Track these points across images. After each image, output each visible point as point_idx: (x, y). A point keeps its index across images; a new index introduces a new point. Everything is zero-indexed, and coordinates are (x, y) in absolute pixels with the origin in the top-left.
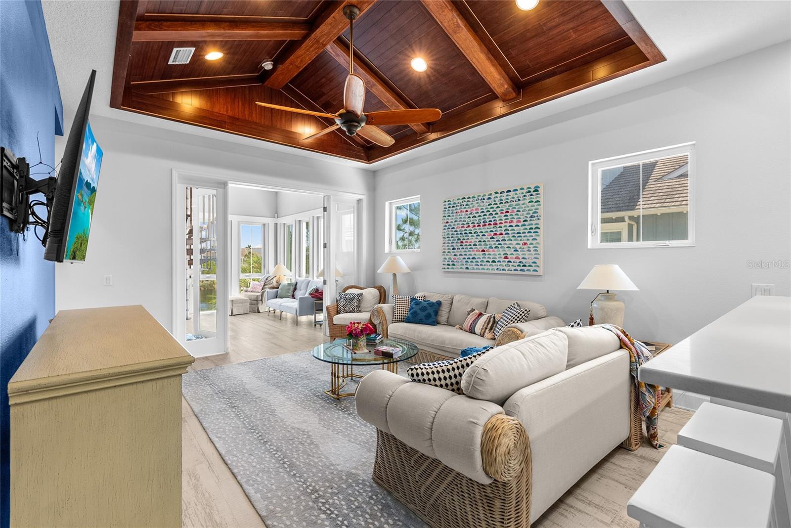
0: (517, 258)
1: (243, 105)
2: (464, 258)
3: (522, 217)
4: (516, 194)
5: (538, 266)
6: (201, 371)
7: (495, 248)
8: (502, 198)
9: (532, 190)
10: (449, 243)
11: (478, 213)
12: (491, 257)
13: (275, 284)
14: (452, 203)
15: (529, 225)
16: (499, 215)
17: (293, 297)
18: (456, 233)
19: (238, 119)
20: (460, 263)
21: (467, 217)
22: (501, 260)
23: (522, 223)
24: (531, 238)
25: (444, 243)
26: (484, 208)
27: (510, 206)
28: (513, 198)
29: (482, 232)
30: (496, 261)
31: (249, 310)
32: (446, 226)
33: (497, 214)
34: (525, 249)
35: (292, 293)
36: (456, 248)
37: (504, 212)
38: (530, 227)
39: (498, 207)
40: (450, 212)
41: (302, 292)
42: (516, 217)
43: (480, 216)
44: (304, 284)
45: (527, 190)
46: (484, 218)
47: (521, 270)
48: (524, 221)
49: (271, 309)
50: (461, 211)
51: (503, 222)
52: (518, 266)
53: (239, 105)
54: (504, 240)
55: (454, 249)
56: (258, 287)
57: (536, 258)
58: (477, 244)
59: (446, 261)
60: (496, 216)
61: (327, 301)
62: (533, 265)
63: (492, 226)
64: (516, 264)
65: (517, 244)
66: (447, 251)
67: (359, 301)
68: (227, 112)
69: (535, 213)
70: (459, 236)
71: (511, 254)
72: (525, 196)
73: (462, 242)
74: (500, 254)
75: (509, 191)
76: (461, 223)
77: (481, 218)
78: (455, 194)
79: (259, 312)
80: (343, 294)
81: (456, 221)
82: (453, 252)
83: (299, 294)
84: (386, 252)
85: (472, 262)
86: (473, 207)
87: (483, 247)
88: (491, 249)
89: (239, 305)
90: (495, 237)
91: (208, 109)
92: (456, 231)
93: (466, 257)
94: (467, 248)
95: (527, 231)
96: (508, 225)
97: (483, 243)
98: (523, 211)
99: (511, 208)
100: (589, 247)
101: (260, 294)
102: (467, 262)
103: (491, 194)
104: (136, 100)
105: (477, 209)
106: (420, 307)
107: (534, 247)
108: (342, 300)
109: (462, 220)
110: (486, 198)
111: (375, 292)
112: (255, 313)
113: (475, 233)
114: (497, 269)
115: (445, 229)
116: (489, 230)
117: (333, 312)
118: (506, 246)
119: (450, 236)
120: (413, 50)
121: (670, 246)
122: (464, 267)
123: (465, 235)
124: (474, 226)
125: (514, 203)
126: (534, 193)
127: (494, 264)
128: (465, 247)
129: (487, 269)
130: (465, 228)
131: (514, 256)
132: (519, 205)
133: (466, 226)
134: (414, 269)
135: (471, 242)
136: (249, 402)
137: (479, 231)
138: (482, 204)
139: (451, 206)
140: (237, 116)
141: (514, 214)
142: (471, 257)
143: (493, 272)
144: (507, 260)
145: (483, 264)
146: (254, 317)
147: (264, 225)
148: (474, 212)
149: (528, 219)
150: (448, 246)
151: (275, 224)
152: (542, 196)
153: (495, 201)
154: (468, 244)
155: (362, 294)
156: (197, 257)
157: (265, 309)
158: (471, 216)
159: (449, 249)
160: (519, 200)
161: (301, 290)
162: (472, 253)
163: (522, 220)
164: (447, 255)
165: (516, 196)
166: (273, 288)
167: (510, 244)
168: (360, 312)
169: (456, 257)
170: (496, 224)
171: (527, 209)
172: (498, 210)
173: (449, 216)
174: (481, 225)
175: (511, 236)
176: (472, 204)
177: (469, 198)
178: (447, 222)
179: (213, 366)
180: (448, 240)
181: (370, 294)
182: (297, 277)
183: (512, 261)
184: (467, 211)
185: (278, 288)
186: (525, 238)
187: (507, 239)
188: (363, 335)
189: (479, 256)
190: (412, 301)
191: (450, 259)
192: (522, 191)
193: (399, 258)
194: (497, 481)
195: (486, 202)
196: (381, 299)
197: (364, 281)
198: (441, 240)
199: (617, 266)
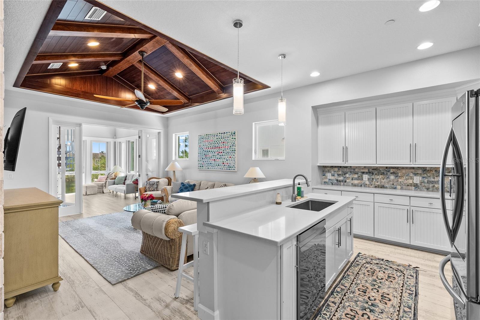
0: (227, 164)
1: (90, 85)
2: (207, 163)
3: (229, 145)
4: (227, 134)
5: (235, 168)
6: (66, 222)
7: (219, 159)
8: (222, 136)
9: (233, 133)
10: (201, 156)
11: (212, 142)
12: (218, 163)
13: (113, 177)
14: (202, 137)
15: (232, 149)
16: (221, 143)
17: (124, 184)
18: (203, 151)
19: (87, 93)
20: (205, 166)
21: (208, 144)
22: (221, 164)
23: (229, 148)
24: (232, 155)
25: (199, 156)
26: (215, 140)
27: (225, 140)
28: (226, 136)
29: (214, 151)
30: (220, 165)
31: (97, 192)
32: (199, 148)
33: (220, 143)
34: (230, 160)
35: (123, 182)
36: (204, 158)
37: (223, 142)
38: (232, 150)
39: (220, 140)
40: (201, 141)
41: (130, 181)
42: (227, 145)
43: (213, 144)
44: (131, 176)
45: (231, 133)
46: (215, 145)
47: (229, 169)
48: (230, 147)
49: (111, 191)
50: (206, 141)
51: (222, 147)
52: (228, 167)
53: (88, 85)
54: (222, 155)
55: (203, 159)
56: (103, 179)
57: (234, 164)
58: (212, 157)
59: (200, 164)
60: (220, 144)
61: (140, 186)
62: (233, 167)
63: (218, 149)
64: (227, 167)
65: (228, 157)
66: (200, 160)
67: (157, 185)
68: (81, 89)
69: (234, 143)
70: (205, 152)
71: (225, 162)
72: (230, 136)
73: (206, 156)
74: (221, 162)
75: (224, 133)
76: (206, 146)
77: (214, 145)
78: (203, 133)
79: (103, 193)
80: (148, 181)
81: (203, 146)
82: (203, 160)
83: (127, 182)
84: (173, 160)
85: (210, 165)
86: (211, 139)
87: (215, 158)
88: (218, 160)
89: (91, 189)
90: (219, 153)
91: (70, 88)
92: (204, 150)
93: (208, 163)
94: (208, 159)
95: (231, 152)
96: (224, 148)
97: (214, 156)
98: (230, 142)
99: (225, 141)
100: (254, 160)
101: (104, 182)
102: (208, 165)
103: (217, 134)
104: (28, 83)
105: (212, 140)
106: (184, 187)
107: (234, 159)
108: (148, 185)
109: (206, 145)
110: (216, 135)
111: (166, 180)
112: (101, 193)
113: (211, 151)
114: (220, 169)
115: (199, 149)
116: (217, 151)
117: (143, 191)
118: (223, 158)
119: (201, 153)
120: (176, 69)
121: (279, 159)
122: (207, 167)
123: (207, 152)
124: (211, 148)
125: (226, 139)
126: (234, 135)
127: (219, 166)
128: (207, 158)
129: (216, 169)
130: (207, 149)
131: (226, 163)
132: (228, 139)
133: (208, 148)
134: (185, 168)
135: (210, 156)
136: (91, 232)
137: (213, 151)
138: (214, 138)
139: (202, 138)
140: (87, 91)
141: (226, 144)
142: (210, 163)
143: (218, 170)
144: (224, 164)
145: (215, 166)
146: (100, 195)
147: (107, 143)
148: (211, 142)
149: (232, 146)
150: (200, 157)
151: (114, 142)
152: (236, 136)
153: (219, 137)
154: (208, 157)
155: (159, 181)
156: (63, 161)
157: (107, 191)
158: (210, 143)
159: (201, 159)
160: (228, 137)
161: (129, 180)
162: (210, 161)
163: (229, 146)
164: (200, 162)
165: (227, 135)
166: (112, 179)
167: (225, 157)
168: (158, 190)
169: (204, 163)
170: (219, 148)
171: (231, 142)
172: (220, 141)
173: (201, 143)
174: (214, 148)
175: (225, 153)
176: (210, 138)
177: (209, 135)
178: (200, 146)
179: (73, 219)
180: (201, 155)
181: (163, 181)
182: (127, 173)
183: (226, 165)
184: (208, 141)
185: (115, 179)
186: (230, 155)
187: (223, 155)
188: (148, 199)
189: (213, 163)
190: (181, 184)
191: (201, 163)
192: (229, 133)
193: (176, 163)
194: (172, 239)
195: (216, 137)
196: (169, 184)
197: (161, 175)
198: (197, 155)
199: (258, 168)
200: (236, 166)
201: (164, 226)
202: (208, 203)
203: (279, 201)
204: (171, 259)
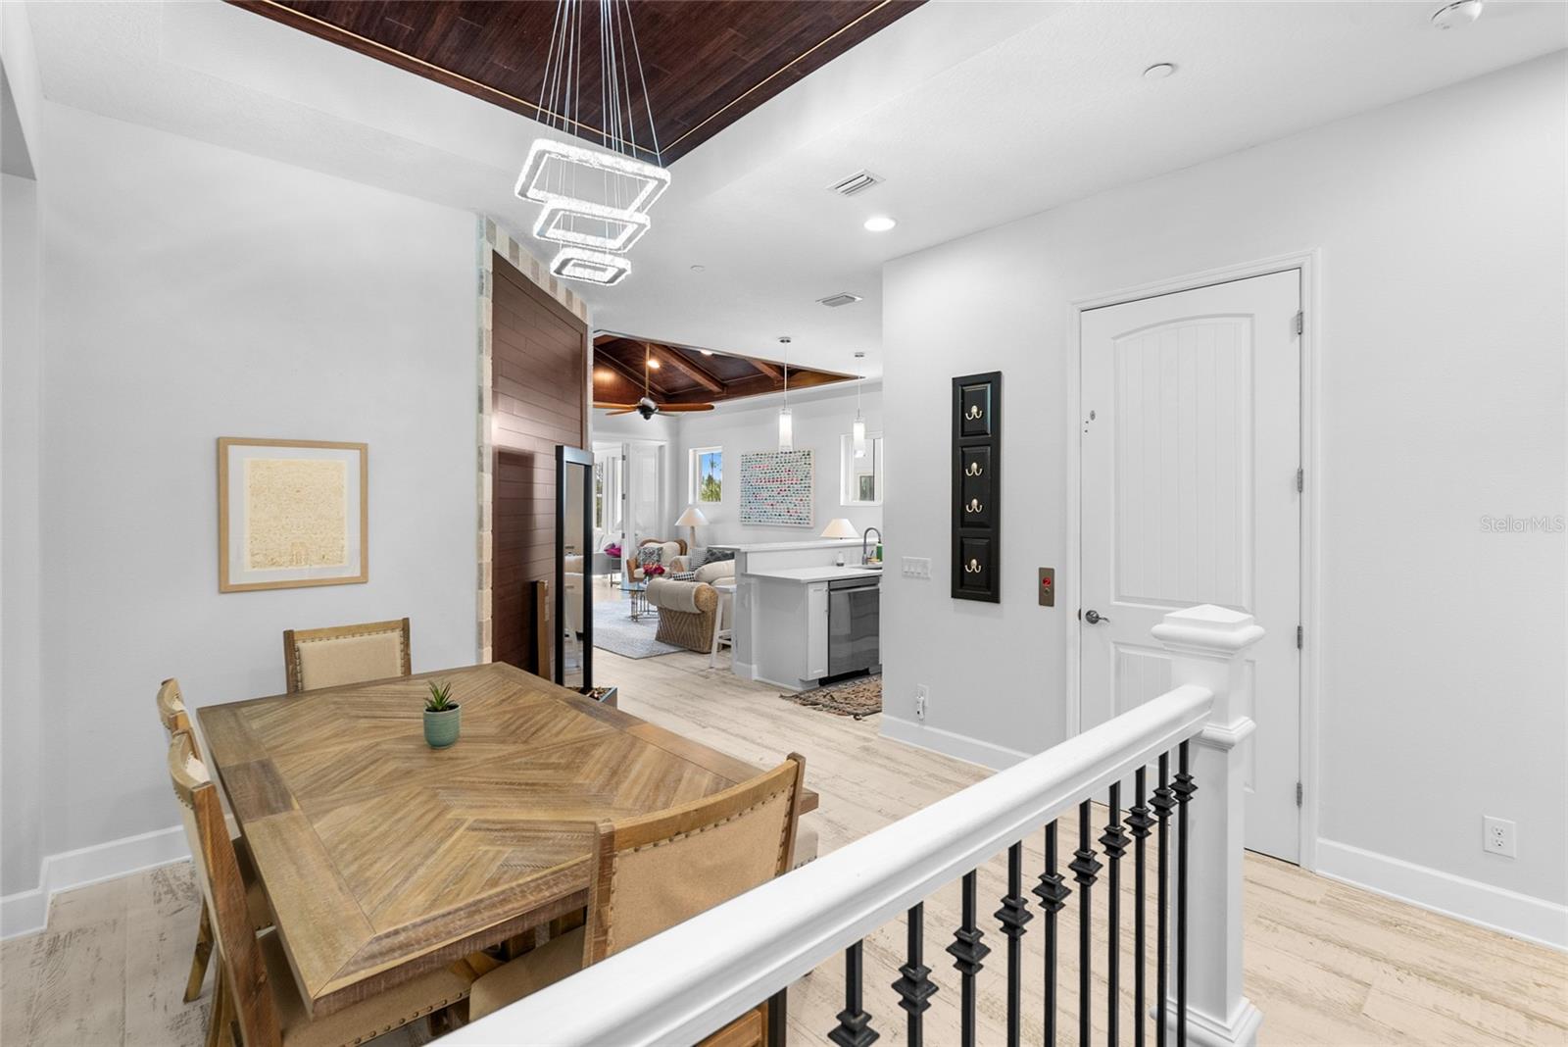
0: (796, 512)
2: (757, 510)
3: (799, 476)
4: (796, 456)
5: (810, 520)
7: (781, 503)
8: (786, 458)
9: (806, 453)
10: (745, 497)
11: (768, 470)
12: (778, 511)
14: (748, 458)
16: (784, 473)
20: (754, 517)
21: (760, 472)
22: (785, 514)
23: (800, 482)
24: (805, 495)
25: (742, 497)
26: (773, 466)
27: (791, 466)
29: (771, 488)
30: (781, 514)
32: (743, 480)
33: (782, 472)
34: (802, 505)
36: (752, 501)
37: (787, 470)
38: (805, 485)
39: (783, 466)
40: (747, 467)
42: (795, 476)
43: (770, 473)
45: (803, 453)
46: (773, 475)
47: (798, 523)
48: (801, 480)
50: (755, 467)
51: (786, 479)
52: (797, 519)
54: (787, 496)
55: (749, 502)
57: (808, 513)
58: (768, 498)
59: (743, 514)
60: (782, 474)
61: (625, 556)
62: (806, 519)
63: (779, 483)
64: (795, 518)
65: (797, 500)
66: (744, 504)
67: (659, 555)
69: (808, 473)
70: (754, 490)
71: (792, 509)
72: (801, 458)
73: (756, 497)
74: (784, 509)
75: (791, 453)
76: (755, 478)
77: (771, 475)
78: (750, 450)
80: (643, 548)
81: (751, 476)
82: (749, 506)
84: (689, 503)
85: (763, 515)
86: (765, 464)
87: (772, 502)
88: (778, 504)
90: (781, 492)
92: (751, 486)
93: (759, 511)
94: (760, 503)
95: (802, 489)
96: (790, 482)
97: (772, 498)
98: (800, 471)
100: (842, 504)
102: (760, 515)
103: (778, 454)
105: (768, 466)
107: (807, 503)
109: (756, 475)
110: (774, 456)
111: (677, 546)
113: (766, 488)
114: (782, 522)
115: (742, 483)
116: (776, 486)
117: (633, 566)
118: (788, 502)
119: (747, 490)
122: (758, 520)
123: (758, 490)
124: (766, 482)
125: (793, 463)
126: (808, 457)
127: (779, 517)
128: (758, 501)
129: (774, 523)
130: (759, 483)
131: (794, 511)
132: (797, 465)
133: (760, 481)
134: (714, 522)
135: (763, 497)
137: (769, 487)
138: (771, 462)
139: (747, 461)
141: (794, 473)
142: (763, 511)
143: (778, 525)
144: (789, 514)
145: (772, 517)
148: (766, 469)
149: (804, 479)
152: (812, 459)
153: (781, 460)
155: (662, 548)
158: (763, 472)
159: (746, 502)
160: (798, 461)
162: (764, 507)
163: (799, 479)
164: (744, 508)
165: (795, 458)
167: (791, 500)
169: (752, 511)
170: (781, 481)
171: (803, 470)
172: (783, 468)
173: (746, 471)
174: (771, 481)
175: (792, 492)
176: (764, 460)
177: (761, 454)
178: (744, 477)
180: (745, 494)
181: (670, 548)
183: (793, 515)
184: (760, 467)
186: (802, 495)
187: (789, 495)
189: (769, 510)
191: (746, 512)
192: (800, 453)
193: (697, 510)
194: (703, 612)
195: (775, 460)
196: (683, 551)
197: (664, 535)
198: (739, 494)
199: (847, 520)
200: (811, 516)
201: (693, 593)
202: (746, 553)
203: (841, 561)
204: (702, 639)
